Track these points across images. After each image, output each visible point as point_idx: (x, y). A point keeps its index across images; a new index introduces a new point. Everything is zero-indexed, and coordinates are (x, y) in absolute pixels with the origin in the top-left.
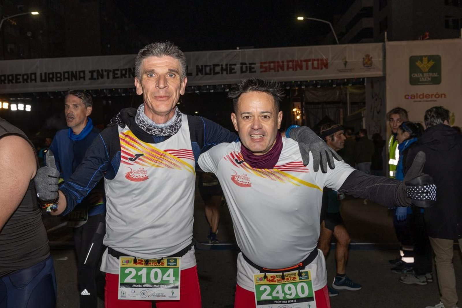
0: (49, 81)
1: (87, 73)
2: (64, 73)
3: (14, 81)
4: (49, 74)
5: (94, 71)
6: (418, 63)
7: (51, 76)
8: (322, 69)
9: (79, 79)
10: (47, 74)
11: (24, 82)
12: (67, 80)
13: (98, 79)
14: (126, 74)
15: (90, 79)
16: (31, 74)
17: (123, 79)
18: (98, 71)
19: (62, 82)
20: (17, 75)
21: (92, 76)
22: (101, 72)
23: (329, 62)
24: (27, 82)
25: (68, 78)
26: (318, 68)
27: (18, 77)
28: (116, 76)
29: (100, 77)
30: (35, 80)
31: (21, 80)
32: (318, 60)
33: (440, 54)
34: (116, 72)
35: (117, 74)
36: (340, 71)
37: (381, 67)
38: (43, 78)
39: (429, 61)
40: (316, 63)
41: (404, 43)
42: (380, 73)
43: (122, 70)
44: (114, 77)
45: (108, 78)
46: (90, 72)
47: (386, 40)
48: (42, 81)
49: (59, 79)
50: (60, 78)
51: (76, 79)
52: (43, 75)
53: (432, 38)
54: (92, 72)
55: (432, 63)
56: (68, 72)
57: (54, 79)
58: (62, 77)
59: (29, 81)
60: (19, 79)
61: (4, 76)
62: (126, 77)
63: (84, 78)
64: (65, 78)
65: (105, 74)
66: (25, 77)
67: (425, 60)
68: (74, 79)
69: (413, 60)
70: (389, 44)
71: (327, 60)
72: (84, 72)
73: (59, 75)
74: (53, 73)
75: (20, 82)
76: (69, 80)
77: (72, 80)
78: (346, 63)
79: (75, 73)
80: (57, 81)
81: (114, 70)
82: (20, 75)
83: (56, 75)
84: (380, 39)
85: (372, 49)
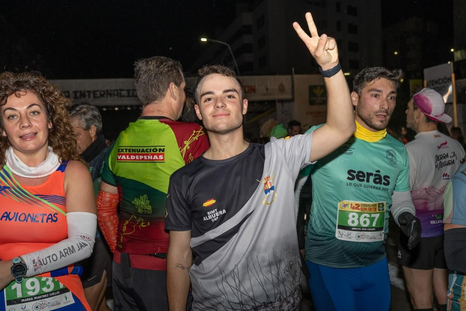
1: (71, 93)
5: (77, 92)
6: (315, 91)
8: (251, 92)
13: (81, 98)
14: (104, 94)
15: (74, 98)
17: (102, 98)
18: (81, 92)
21: (76, 95)
22: (83, 92)
23: (256, 87)
28: (96, 96)
32: (248, 87)
34: (96, 93)
35: (96, 94)
36: (264, 95)
39: (321, 89)
40: (247, 88)
43: (101, 91)
44: (95, 97)
45: (89, 97)
47: (293, 73)
54: (75, 92)
62: (104, 97)
65: (87, 94)
67: (318, 88)
69: (311, 88)
70: (296, 77)
71: (254, 86)
78: (267, 89)
81: (94, 92)
84: (289, 73)
85: (285, 80)
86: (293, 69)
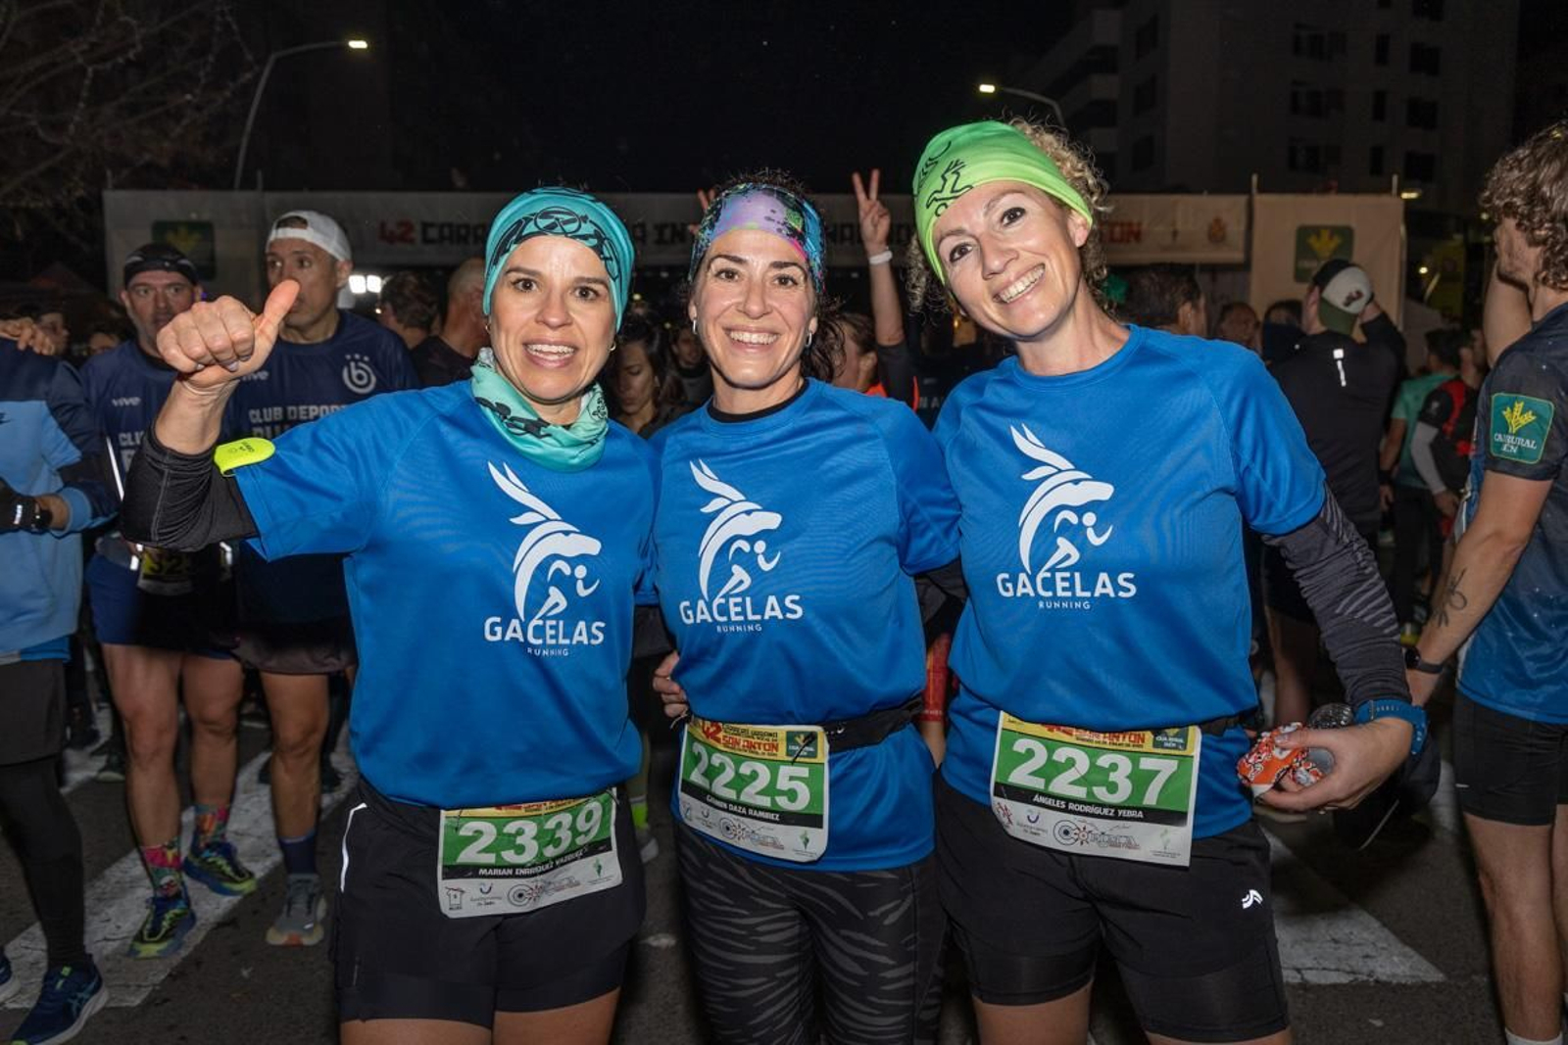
1: (649, 228)
5: (666, 225)
6: (1313, 240)
8: (1128, 241)
13: (672, 241)
18: (674, 226)
21: (661, 234)
22: (679, 228)
23: (1144, 227)
26: (1121, 240)
29: (677, 239)
32: (1122, 225)
33: (1354, 225)
36: (1166, 249)
37: (1240, 242)
39: (1331, 237)
40: (1117, 229)
41: (1288, 199)
42: (1238, 256)
46: (656, 227)
47: (1254, 188)
53: (1341, 190)
54: (660, 228)
55: (1337, 241)
61: (467, 226)
63: (643, 238)
67: (1325, 234)
69: (1305, 234)
70: (1261, 200)
71: (1139, 224)
84: (1244, 189)
85: (1227, 207)
86: (1255, 178)
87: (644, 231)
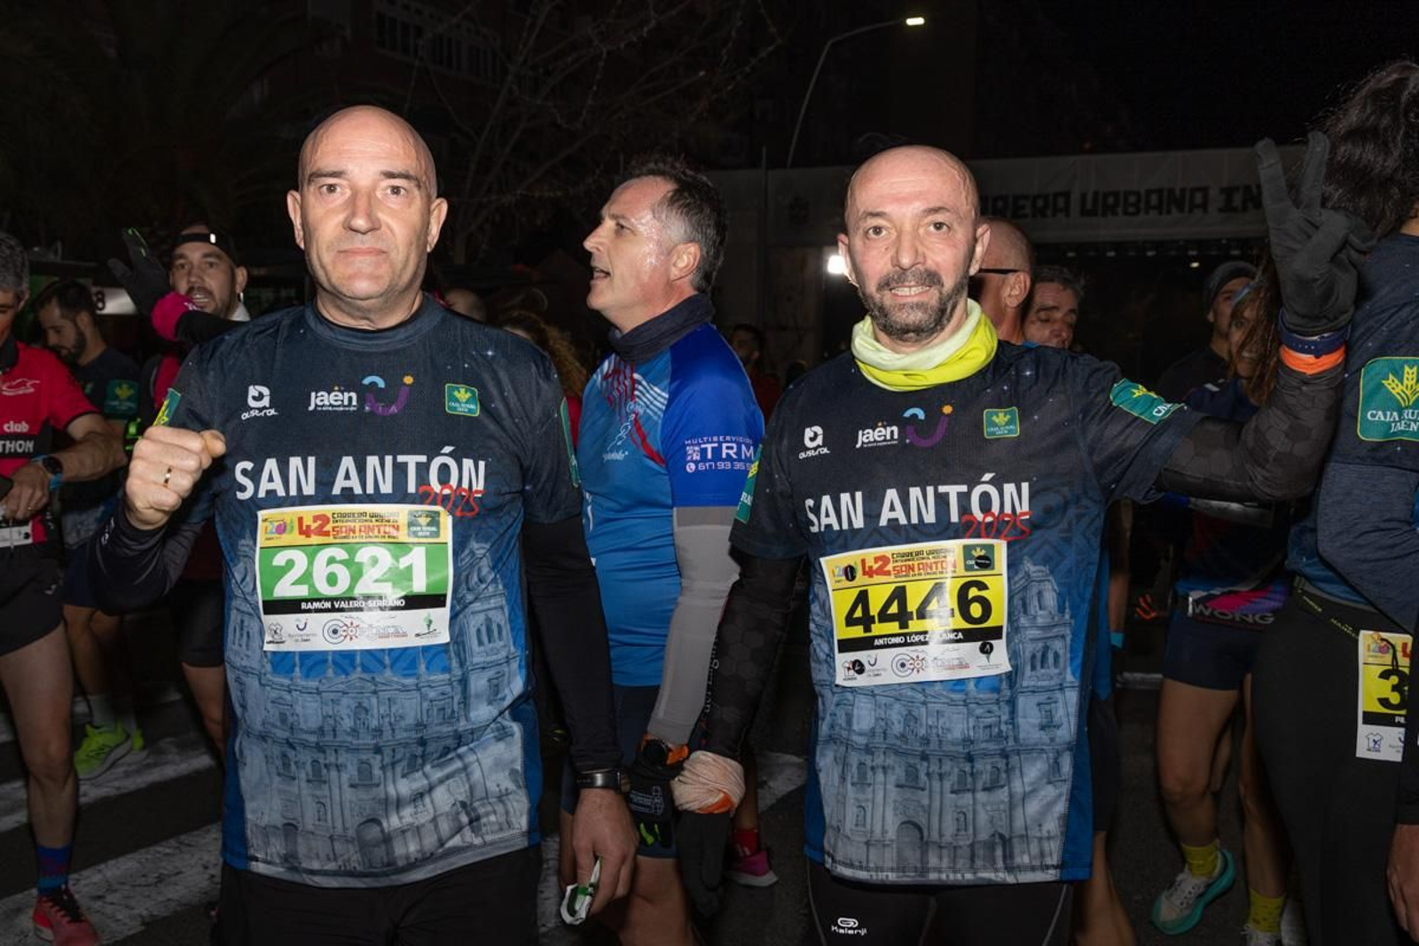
0: (1104, 214)
1: (1213, 193)
2: (1149, 192)
3: (1009, 213)
4: (1106, 195)
5: (1237, 188)
7: (1111, 200)
9: (1191, 211)
10: (1101, 197)
11: (1034, 216)
12: (1153, 214)
13: (1245, 209)
15: (1221, 210)
16: (1056, 195)
18: (1246, 188)
19: (1142, 217)
20: (1017, 198)
21: (1229, 199)
22: (1254, 190)
24: (1044, 215)
25: (1159, 208)
27: (1021, 202)
29: (1250, 205)
30: (1066, 210)
31: (1028, 211)
38: (1089, 206)
46: (1223, 191)
48: (1084, 212)
49: (1131, 210)
50: (1136, 205)
51: (1181, 209)
52: (1090, 197)
54: (1228, 192)
56: (1160, 191)
57: (1120, 210)
58: (1142, 205)
59: (1049, 212)
60: (1023, 207)
63: (1204, 206)
64: (1148, 207)
66: (1040, 203)
68: (1174, 210)
72: (1205, 190)
73: (1132, 199)
74: (1116, 194)
75: (1025, 216)
76: (1161, 213)
77: (1169, 212)
79: (1178, 192)
80: (1126, 213)
82: (1025, 197)
83: (1126, 200)
87: (1206, 197)
